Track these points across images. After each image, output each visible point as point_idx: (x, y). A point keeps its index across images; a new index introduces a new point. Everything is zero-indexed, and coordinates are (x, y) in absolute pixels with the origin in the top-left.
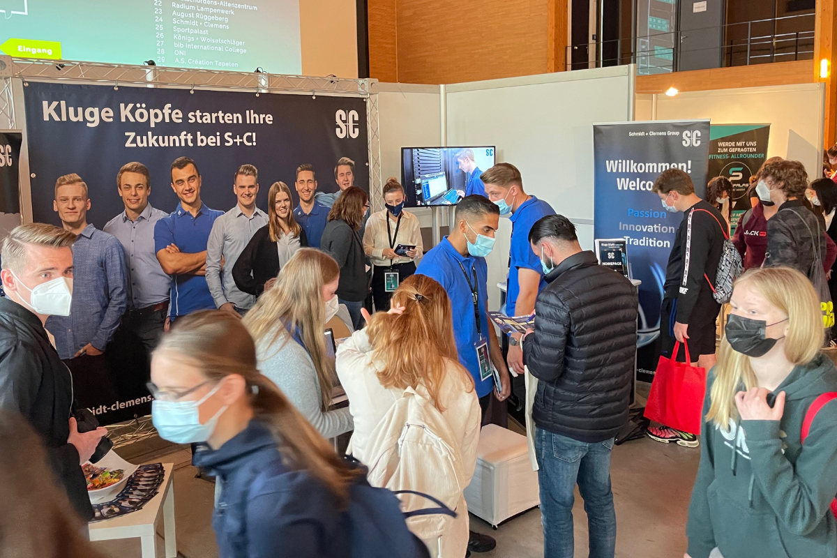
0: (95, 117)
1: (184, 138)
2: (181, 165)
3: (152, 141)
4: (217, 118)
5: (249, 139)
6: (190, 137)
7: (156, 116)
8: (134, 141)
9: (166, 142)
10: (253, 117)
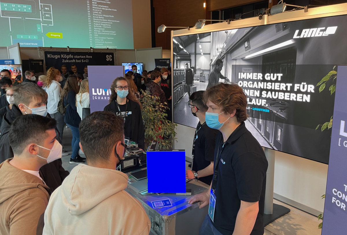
0: (57, 57)
1: (73, 61)
2: (73, 66)
3: (67, 61)
4: (80, 57)
5: (87, 61)
6: (75, 60)
7: (68, 57)
8: (64, 61)
9: (70, 61)
10: (87, 57)
